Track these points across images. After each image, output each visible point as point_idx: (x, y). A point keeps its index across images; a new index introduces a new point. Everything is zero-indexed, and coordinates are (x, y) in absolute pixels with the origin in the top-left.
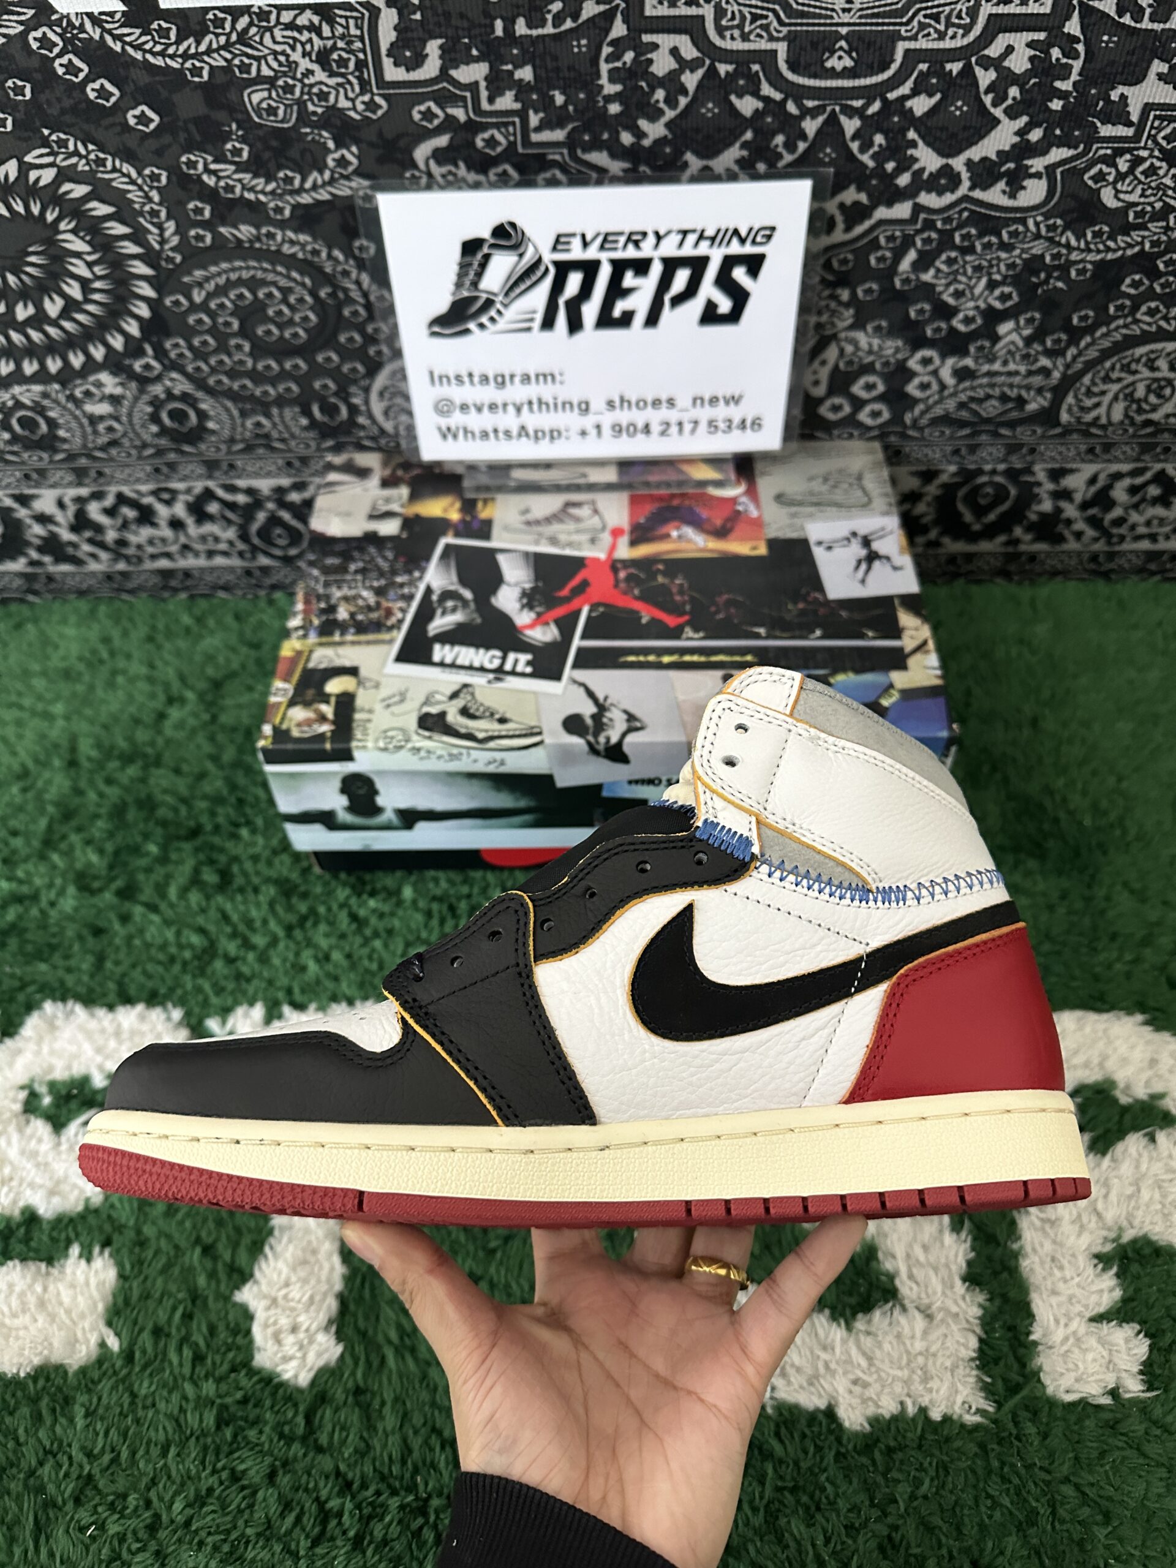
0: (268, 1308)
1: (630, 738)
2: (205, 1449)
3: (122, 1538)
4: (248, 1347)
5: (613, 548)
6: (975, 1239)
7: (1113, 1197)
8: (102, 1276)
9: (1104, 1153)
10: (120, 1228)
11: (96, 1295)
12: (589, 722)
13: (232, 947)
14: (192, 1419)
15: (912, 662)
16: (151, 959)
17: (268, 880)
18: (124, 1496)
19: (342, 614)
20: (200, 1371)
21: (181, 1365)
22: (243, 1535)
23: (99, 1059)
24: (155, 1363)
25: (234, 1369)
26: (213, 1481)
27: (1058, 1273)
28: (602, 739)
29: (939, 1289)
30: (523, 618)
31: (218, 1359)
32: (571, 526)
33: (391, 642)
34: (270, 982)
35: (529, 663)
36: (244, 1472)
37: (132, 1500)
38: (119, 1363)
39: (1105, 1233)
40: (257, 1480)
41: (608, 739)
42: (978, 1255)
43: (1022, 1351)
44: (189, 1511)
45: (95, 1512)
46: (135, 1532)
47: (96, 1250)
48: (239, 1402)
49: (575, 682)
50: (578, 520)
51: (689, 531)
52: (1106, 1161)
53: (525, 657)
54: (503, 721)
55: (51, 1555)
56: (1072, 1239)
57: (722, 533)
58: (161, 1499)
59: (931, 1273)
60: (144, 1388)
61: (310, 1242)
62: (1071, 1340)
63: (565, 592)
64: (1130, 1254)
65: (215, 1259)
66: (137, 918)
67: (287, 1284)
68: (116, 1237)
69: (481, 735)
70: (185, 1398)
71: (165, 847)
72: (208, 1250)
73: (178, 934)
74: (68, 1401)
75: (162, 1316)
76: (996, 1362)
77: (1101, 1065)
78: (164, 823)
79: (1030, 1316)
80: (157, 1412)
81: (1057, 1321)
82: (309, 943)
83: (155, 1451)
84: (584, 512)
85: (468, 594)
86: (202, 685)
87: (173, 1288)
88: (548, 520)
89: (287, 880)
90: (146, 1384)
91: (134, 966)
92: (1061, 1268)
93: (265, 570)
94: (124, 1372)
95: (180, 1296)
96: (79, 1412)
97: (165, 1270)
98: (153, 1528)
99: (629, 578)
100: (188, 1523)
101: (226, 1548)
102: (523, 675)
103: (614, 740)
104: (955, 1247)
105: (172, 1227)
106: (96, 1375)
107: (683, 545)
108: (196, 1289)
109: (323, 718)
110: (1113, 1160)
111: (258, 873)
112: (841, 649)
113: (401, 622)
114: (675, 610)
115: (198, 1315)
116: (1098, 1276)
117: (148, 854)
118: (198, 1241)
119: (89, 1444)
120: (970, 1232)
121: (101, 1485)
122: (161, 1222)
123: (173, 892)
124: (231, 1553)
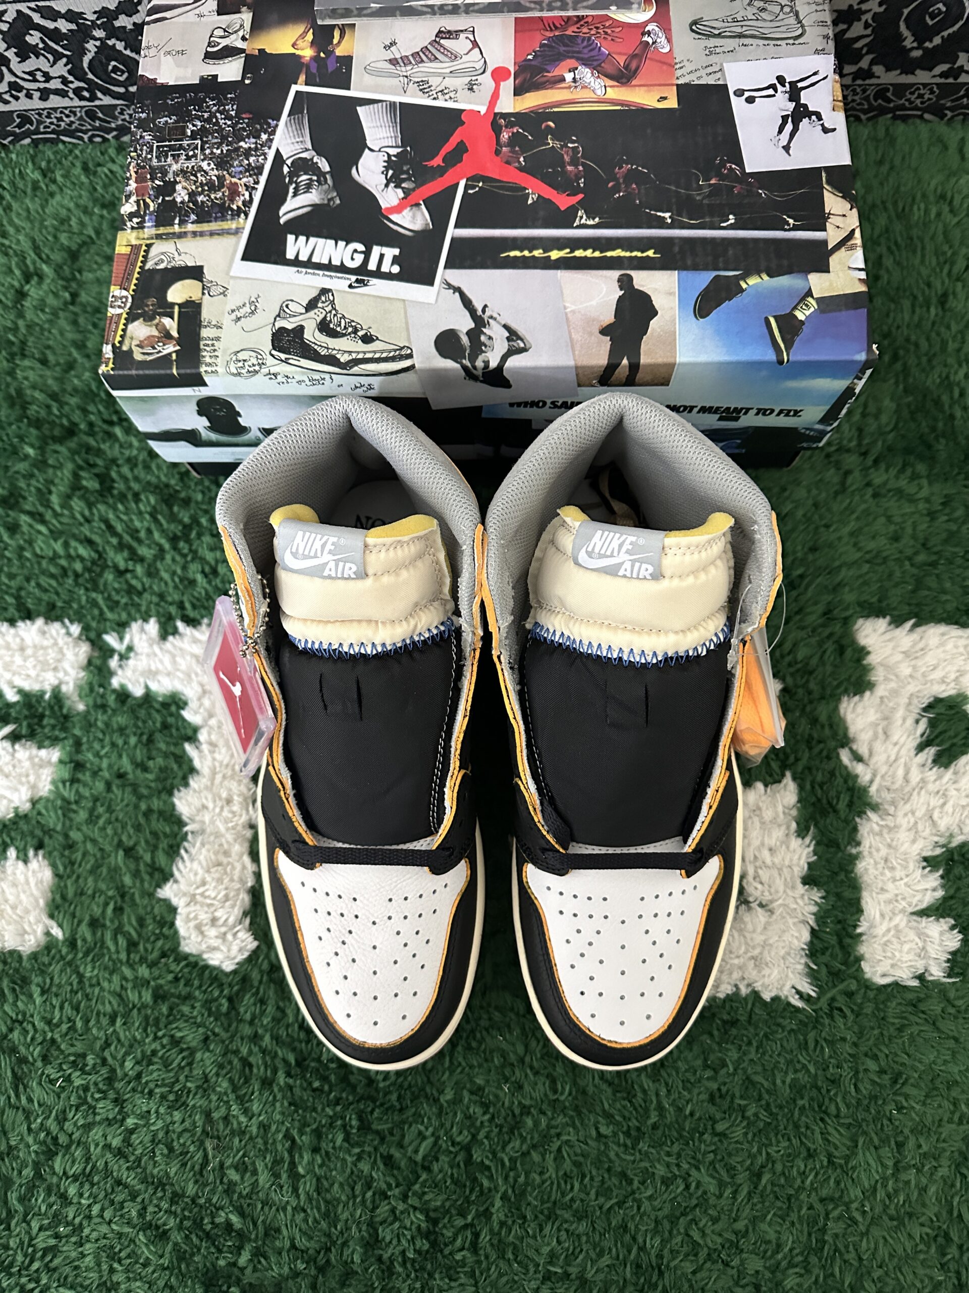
0: (188, 905)
1: (512, 362)
2: (147, 1018)
3: (86, 1089)
4: (174, 937)
5: (495, 96)
6: (818, 844)
7: (949, 808)
8: (40, 875)
9: (947, 766)
10: (49, 832)
11: (36, 892)
12: (465, 340)
13: (120, 560)
14: (133, 996)
15: (834, 260)
16: (44, 572)
17: (148, 487)
18: (84, 1056)
19: (181, 195)
20: (135, 957)
21: (118, 952)
22: (185, 1086)
23: (8, 676)
24: (96, 951)
25: (164, 955)
26: (156, 1045)
27: (888, 874)
28: (479, 363)
29: (781, 889)
30: (389, 198)
31: (149, 947)
32: (445, 66)
33: (237, 232)
34: (162, 596)
35: (396, 260)
36: (182, 1037)
37: (90, 1060)
38: (64, 951)
39: (936, 839)
40: (194, 1044)
41: (487, 363)
42: (820, 858)
43: (848, 941)
44: (138, 1068)
45: (61, 1069)
46: (96, 1084)
47: (31, 853)
48: (171, 982)
49: (449, 286)
50: (454, 57)
51: (585, 73)
52: (949, 774)
53: (391, 253)
54: (368, 339)
55: (30, 1100)
56: (906, 845)
57: (624, 77)
58: (114, 1058)
59: (775, 873)
60: (88, 972)
61: (221, 845)
62: (892, 932)
63: (437, 161)
64: (956, 857)
65: (137, 859)
66: (25, 529)
67: (204, 883)
68: (46, 840)
69: (344, 358)
70: (125, 978)
71: (42, 449)
72: (129, 852)
73: (66, 545)
74: (25, 981)
75: (97, 911)
76: (823, 952)
77: (956, 679)
78: (37, 423)
79: (860, 911)
80: (102, 989)
81: (882, 915)
82: (196, 556)
83: (105, 1021)
84: (460, 45)
85: (324, 165)
86: (57, 257)
87: (103, 886)
88: (417, 57)
89: (167, 486)
90: (89, 968)
91: (28, 580)
92: (892, 869)
93: (108, 110)
94: (70, 957)
95: (110, 893)
96: (36, 991)
97: (93, 871)
98: (110, 1080)
99: (515, 140)
100: (139, 1076)
101: (171, 1097)
102: (389, 276)
103: (493, 364)
104: (799, 851)
105: (96, 834)
106: (46, 960)
107: (579, 94)
108: (123, 886)
109: (167, 336)
110: (955, 773)
111: (137, 479)
112: (756, 241)
113: (248, 203)
114: (566, 186)
115: (127, 910)
116: (923, 876)
117: (26, 457)
118: (120, 844)
119: (48, 1016)
120: (813, 838)
121: (63, 1047)
122: (84, 828)
123: (55, 499)
124: (176, 1101)
